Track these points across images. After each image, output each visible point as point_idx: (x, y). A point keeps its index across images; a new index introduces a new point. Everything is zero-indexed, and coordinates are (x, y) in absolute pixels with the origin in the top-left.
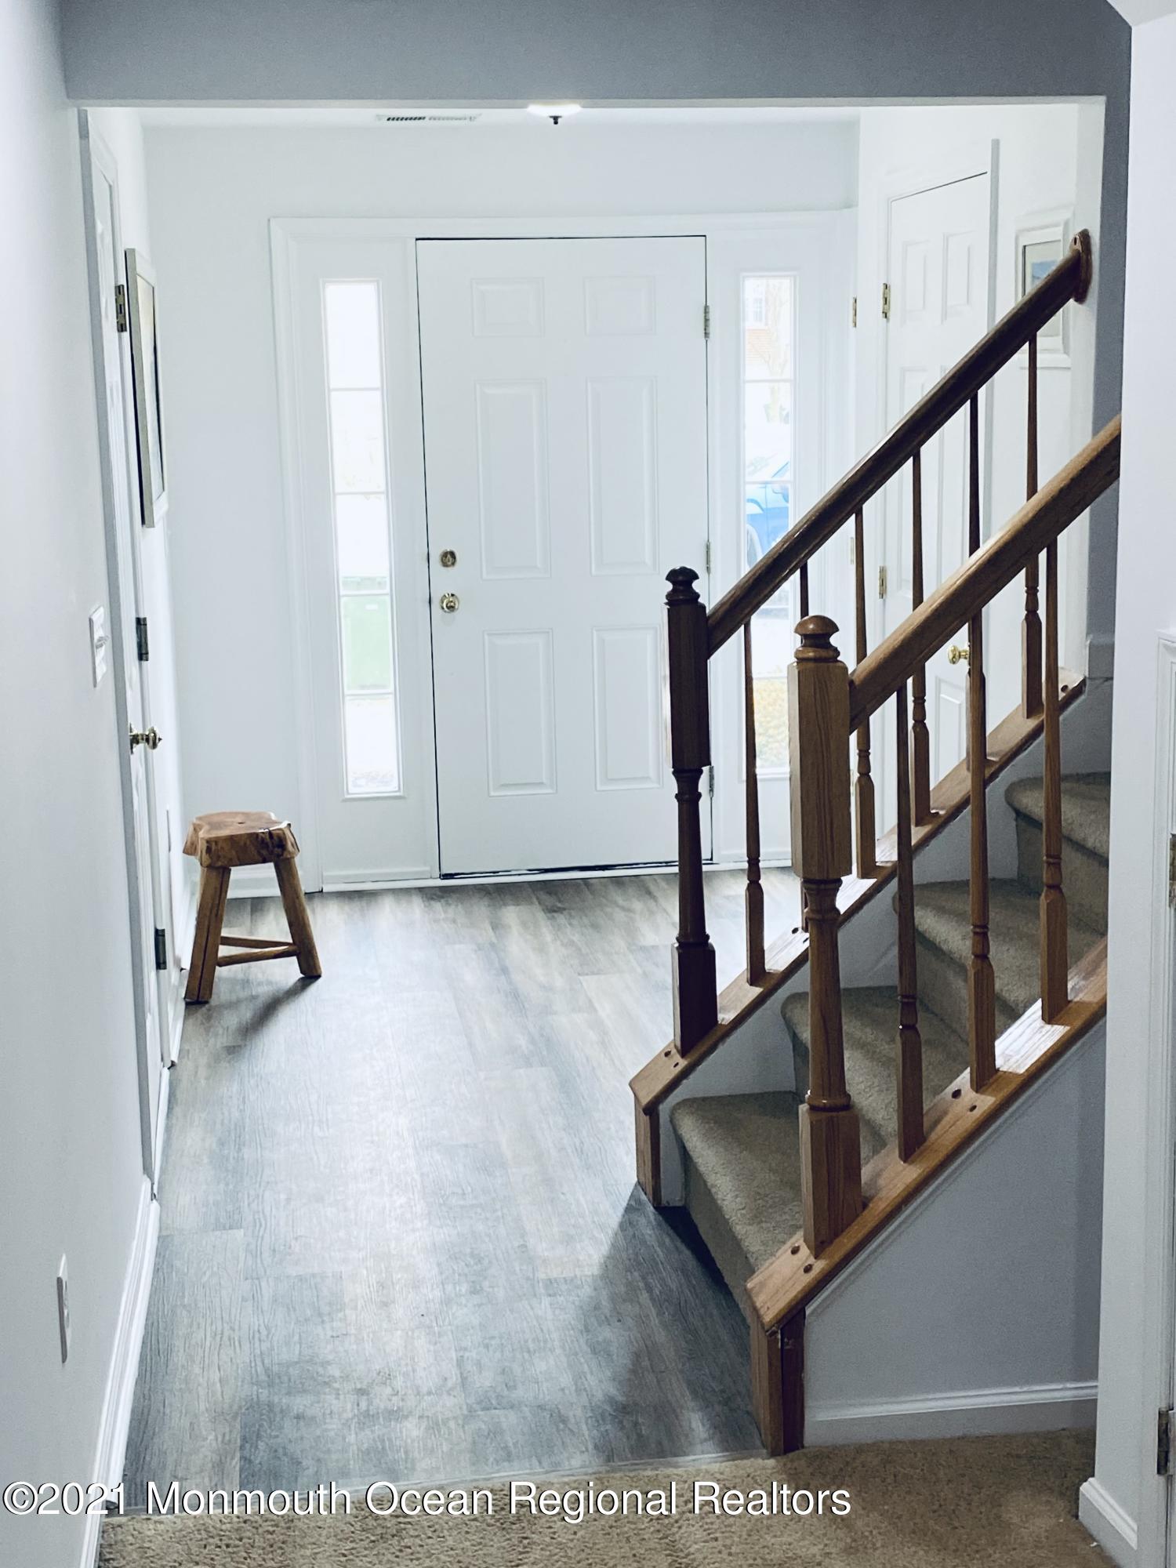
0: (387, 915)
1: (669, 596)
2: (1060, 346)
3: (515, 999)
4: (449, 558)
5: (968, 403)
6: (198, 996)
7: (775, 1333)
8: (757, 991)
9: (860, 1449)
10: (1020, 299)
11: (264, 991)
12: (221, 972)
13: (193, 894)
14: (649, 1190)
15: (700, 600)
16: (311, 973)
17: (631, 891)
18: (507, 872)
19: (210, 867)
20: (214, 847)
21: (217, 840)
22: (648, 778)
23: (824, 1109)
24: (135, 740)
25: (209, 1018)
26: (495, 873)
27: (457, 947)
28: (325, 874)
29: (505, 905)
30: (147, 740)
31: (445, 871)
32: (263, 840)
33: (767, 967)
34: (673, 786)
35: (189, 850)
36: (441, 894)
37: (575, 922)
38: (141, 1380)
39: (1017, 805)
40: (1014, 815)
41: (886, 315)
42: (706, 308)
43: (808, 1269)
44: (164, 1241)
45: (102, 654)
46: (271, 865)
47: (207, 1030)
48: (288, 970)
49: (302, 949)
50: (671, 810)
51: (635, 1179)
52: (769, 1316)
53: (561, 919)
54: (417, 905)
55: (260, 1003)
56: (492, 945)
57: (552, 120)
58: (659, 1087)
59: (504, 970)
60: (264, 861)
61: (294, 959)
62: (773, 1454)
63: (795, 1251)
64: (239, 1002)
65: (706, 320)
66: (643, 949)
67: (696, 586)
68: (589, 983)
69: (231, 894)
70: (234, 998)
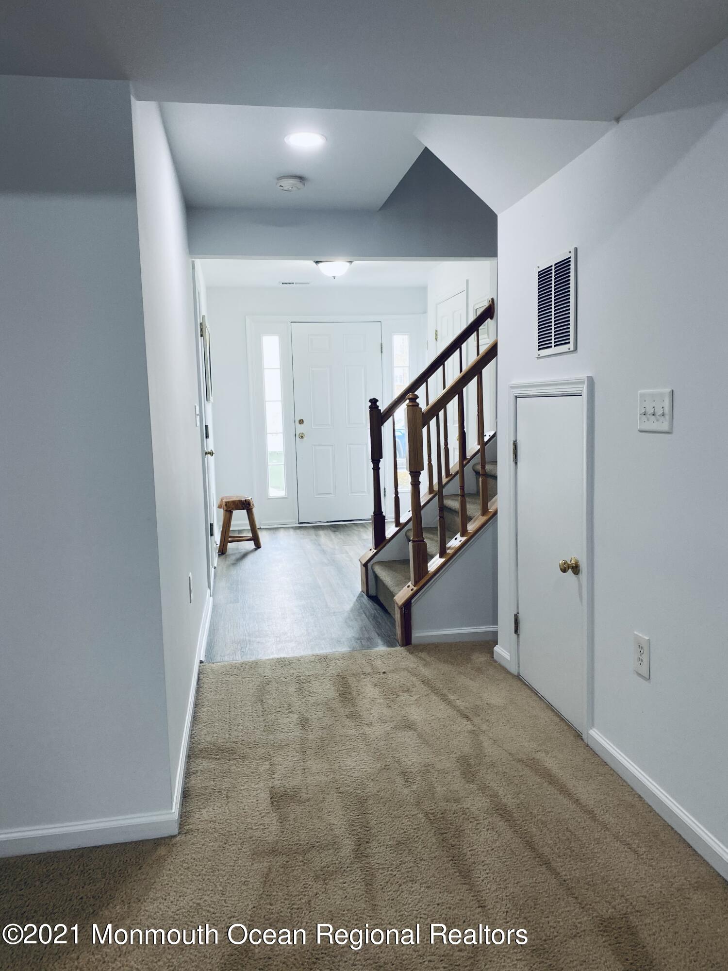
0: (282, 534)
1: (370, 407)
2: (487, 337)
3: (324, 552)
4: (301, 422)
5: (459, 349)
6: (222, 551)
7: (402, 608)
8: (398, 528)
9: (429, 644)
10: (475, 317)
11: (243, 551)
12: (229, 545)
13: (219, 529)
14: (365, 592)
15: (379, 408)
16: (258, 546)
17: (359, 527)
18: (320, 522)
19: (226, 511)
20: (228, 504)
21: (229, 502)
22: (365, 492)
23: (417, 541)
24: (206, 453)
25: (226, 557)
26: (316, 522)
27: (304, 540)
28: (262, 522)
29: (319, 530)
30: (210, 454)
31: (300, 522)
32: (243, 502)
33: (401, 522)
34: (371, 466)
35: (220, 507)
36: (300, 528)
37: (342, 534)
38: (209, 635)
39: (476, 470)
40: (475, 474)
41: (436, 339)
42: (381, 344)
43: (412, 590)
44: (215, 606)
45: (198, 417)
46: (246, 510)
47: (226, 560)
48: (251, 545)
49: (256, 539)
50: (371, 473)
51: (361, 590)
52: (400, 603)
53: (337, 533)
54: (292, 532)
55: (242, 554)
56: (315, 539)
57: (333, 278)
58: (367, 559)
59: (319, 545)
60: (243, 509)
61: (253, 541)
62: (403, 646)
63: (408, 587)
64: (236, 553)
65: (382, 348)
66: (364, 540)
67: (378, 404)
68: (347, 548)
69: (231, 529)
70: (233, 552)
